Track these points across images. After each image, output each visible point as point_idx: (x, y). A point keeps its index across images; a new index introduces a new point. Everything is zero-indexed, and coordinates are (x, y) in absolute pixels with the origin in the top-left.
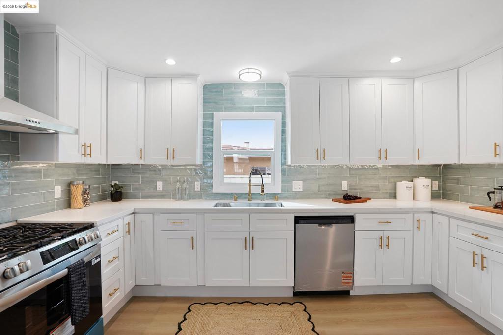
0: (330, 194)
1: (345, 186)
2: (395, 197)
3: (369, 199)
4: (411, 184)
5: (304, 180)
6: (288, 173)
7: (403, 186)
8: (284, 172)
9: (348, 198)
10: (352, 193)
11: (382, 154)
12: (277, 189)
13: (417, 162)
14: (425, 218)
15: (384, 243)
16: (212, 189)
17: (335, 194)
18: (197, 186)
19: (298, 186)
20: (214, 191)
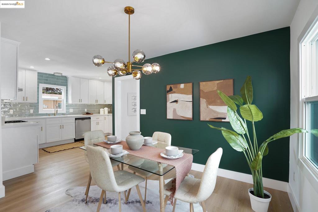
0: (82, 113)
1: (86, 110)
2: (100, 113)
3: (92, 114)
4: (103, 109)
5: (73, 109)
6: (68, 106)
7: (101, 110)
8: (67, 106)
9: (87, 113)
10: (89, 112)
11: (97, 101)
12: (65, 112)
13: (105, 104)
14: (107, 117)
15: (98, 124)
16: (38, 112)
17: (83, 113)
18: (32, 111)
19: (71, 111)
20: (39, 113)
